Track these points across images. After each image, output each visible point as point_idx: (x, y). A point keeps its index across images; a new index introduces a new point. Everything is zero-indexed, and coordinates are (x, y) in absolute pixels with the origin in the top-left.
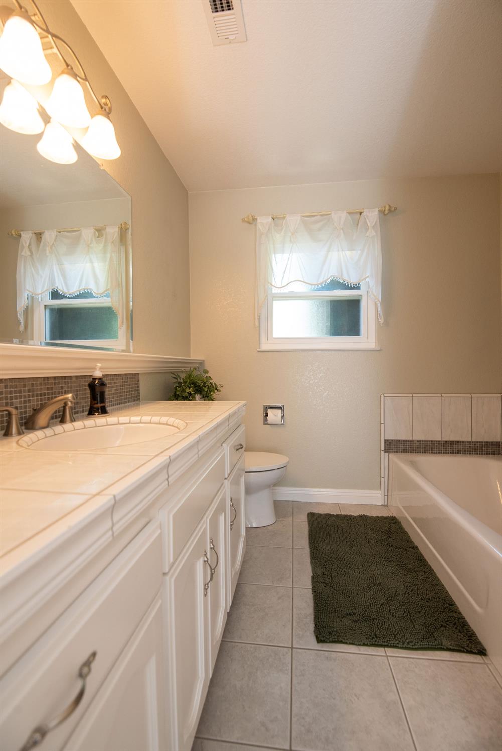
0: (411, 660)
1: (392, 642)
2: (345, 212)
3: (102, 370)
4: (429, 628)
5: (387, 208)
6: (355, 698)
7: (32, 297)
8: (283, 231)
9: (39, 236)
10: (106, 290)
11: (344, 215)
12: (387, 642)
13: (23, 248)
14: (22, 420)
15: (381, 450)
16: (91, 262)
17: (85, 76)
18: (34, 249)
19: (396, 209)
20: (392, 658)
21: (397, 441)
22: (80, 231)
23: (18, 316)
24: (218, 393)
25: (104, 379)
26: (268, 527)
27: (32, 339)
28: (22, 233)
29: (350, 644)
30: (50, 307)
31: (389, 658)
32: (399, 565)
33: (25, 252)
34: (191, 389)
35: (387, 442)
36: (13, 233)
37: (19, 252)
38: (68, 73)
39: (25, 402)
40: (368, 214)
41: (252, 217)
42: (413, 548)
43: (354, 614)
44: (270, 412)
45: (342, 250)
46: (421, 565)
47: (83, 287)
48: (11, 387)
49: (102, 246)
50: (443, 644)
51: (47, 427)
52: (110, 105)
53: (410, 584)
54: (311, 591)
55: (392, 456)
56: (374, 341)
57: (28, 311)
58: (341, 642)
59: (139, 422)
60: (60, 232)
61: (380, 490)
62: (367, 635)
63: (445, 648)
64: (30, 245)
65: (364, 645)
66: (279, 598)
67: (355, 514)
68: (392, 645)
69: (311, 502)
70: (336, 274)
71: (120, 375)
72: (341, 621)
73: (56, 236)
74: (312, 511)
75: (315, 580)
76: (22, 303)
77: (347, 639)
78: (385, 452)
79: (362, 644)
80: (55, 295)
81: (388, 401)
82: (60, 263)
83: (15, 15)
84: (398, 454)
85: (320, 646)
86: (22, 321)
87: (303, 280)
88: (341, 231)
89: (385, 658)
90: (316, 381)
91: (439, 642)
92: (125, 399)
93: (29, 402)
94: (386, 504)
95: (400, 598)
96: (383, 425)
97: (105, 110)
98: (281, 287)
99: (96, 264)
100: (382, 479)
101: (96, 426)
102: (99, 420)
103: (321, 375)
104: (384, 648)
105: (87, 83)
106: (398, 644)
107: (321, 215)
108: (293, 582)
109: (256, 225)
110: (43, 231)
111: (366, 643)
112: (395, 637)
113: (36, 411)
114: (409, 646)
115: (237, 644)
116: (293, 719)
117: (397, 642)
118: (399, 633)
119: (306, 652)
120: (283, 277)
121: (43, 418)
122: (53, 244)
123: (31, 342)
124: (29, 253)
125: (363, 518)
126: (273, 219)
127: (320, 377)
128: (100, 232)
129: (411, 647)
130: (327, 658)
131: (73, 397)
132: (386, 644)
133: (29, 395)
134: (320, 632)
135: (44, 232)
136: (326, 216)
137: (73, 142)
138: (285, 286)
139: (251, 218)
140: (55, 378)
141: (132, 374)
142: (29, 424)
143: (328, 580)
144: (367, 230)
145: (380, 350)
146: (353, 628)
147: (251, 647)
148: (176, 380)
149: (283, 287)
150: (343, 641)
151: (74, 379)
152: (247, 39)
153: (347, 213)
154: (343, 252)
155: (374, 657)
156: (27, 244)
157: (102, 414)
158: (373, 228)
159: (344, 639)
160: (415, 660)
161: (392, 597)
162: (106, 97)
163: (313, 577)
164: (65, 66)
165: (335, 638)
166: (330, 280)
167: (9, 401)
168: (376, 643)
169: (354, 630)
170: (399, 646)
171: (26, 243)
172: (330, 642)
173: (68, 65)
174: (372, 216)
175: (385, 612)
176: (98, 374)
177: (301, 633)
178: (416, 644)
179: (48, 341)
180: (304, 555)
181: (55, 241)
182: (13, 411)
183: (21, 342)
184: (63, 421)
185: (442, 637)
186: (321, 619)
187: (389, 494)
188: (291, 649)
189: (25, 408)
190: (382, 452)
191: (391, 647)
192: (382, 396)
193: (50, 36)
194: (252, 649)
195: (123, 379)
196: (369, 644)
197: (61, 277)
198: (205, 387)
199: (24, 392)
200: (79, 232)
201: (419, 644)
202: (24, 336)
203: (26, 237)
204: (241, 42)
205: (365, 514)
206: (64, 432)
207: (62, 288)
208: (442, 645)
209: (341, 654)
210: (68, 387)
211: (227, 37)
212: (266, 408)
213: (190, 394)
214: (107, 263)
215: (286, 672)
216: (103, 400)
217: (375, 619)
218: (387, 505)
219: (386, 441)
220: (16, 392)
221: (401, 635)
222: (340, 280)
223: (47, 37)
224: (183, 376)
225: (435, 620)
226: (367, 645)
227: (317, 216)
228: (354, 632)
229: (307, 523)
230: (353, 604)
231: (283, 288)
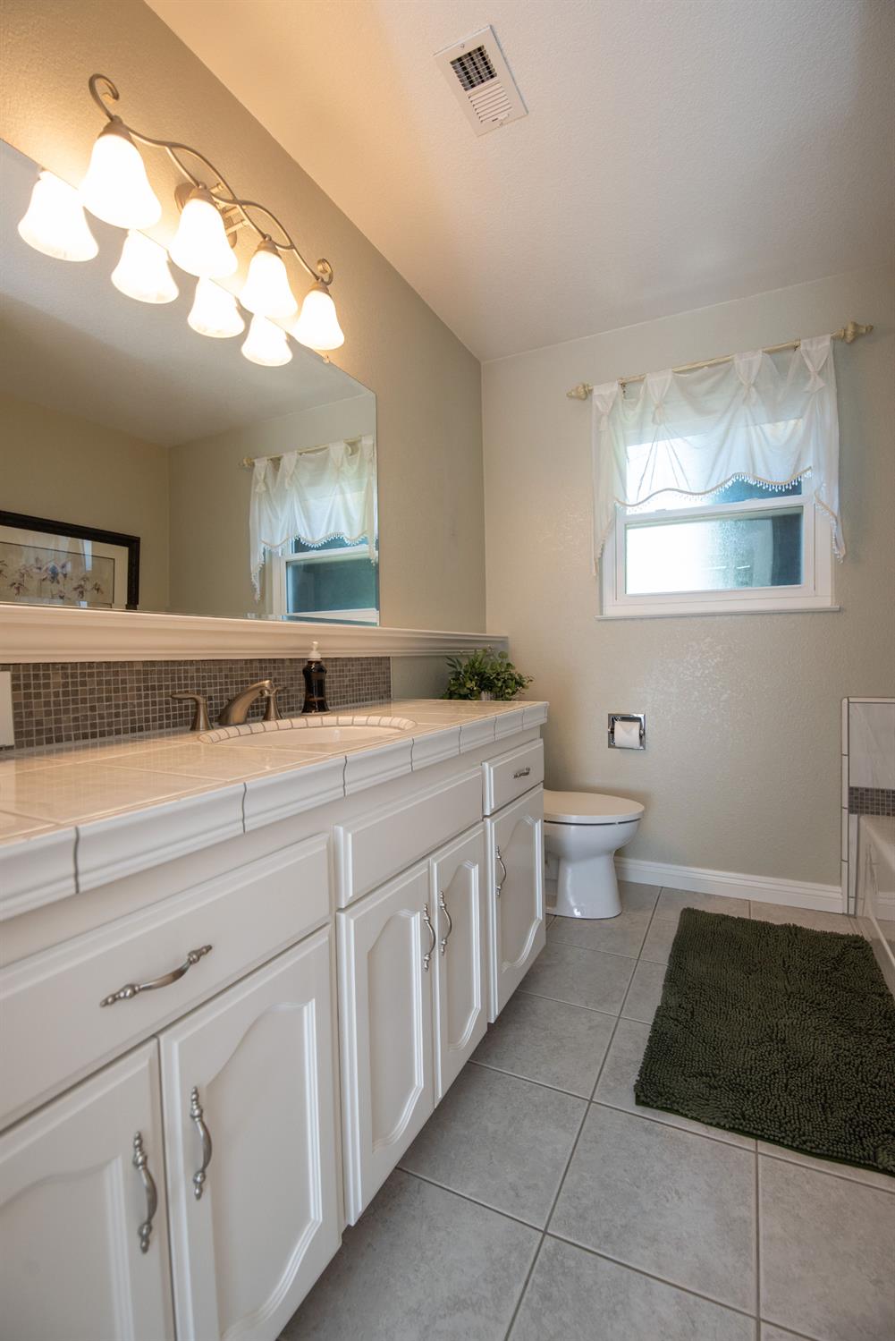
0: (804, 1170)
1: (772, 1132)
2: (760, 351)
3: (322, 651)
4: (857, 1129)
5: (850, 330)
6: (674, 1195)
7: (270, 553)
8: (640, 404)
9: (276, 462)
10: (362, 534)
11: (758, 358)
12: (762, 1131)
13: (257, 482)
14: (212, 714)
15: (842, 808)
16: (343, 492)
17: (291, 241)
18: (270, 481)
19: (871, 329)
20: (764, 1157)
21: (877, 791)
22: (325, 448)
23: (253, 579)
24: (523, 691)
25: (323, 663)
26: (603, 922)
27: (271, 613)
28: (255, 461)
29: (692, 1118)
30: (294, 564)
31: (760, 1156)
32: (838, 1018)
33: (260, 488)
34: (474, 682)
35: (854, 791)
36: (245, 462)
37: (253, 486)
38: (265, 248)
39: (221, 690)
40: (808, 348)
41: (584, 387)
42: (881, 995)
43: (715, 1076)
44: (618, 725)
45: (756, 425)
46: (886, 1026)
47: (332, 531)
48: (204, 670)
49: (355, 467)
50: (879, 1160)
51: (245, 722)
52: (329, 270)
53: (847, 1053)
54: (649, 1028)
55: (865, 820)
56: (830, 594)
57: (265, 571)
58: (677, 1112)
59: (364, 723)
60: (301, 454)
61: (841, 885)
62: (728, 1111)
63: (880, 1167)
64: (265, 478)
65: (718, 1126)
66: (590, 1028)
67: (776, 923)
68: (772, 1137)
69: (695, 893)
70: (744, 471)
71: (358, 659)
72: (686, 1081)
73: (298, 461)
74: (691, 907)
75: (661, 1013)
76: (256, 561)
77: (688, 1110)
78: (851, 811)
79: (714, 1123)
80: (300, 546)
81: (857, 711)
82: (303, 500)
83: (192, 198)
84: (880, 817)
85: (639, 1110)
86: (258, 586)
87: (676, 488)
88: (753, 389)
89: (754, 1155)
90: (707, 672)
91: (869, 1155)
92: (366, 694)
93: (227, 690)
94: (852, 912)
95: (817, 1070)
96: (847, 757)
97: (322, 280)
98: (637, 505)
99: (348, 496)
100: (845, 865)
101: (308, 727)
102: (314, 719)
103: (715, 661)
104: (756, 1139)
105: (294, 250)
106: (783, 1138)
107: (710, 366)
108: (622, 1010)
109: (591, 401)
110: (280, 455)
111: (722, 1124)
112: (781, 1126)
113: (232, 701)
114: (805, 1147)
115: (504, 1075)
116: (561, 1194)
117: (783, 1134)
118: (793, 1122)
119: (611, 1112)
120: (640, 487)
121: (238, 711)
122: (294, 472)
123: (270, 616)
124: (264, 489)
125: (793, 931)
126: (623, 385)
127: (713, 664)
128: (353, 446)
129: (808, 1149)
130: (646, 1130)
131: (270, 684)
132: (759, 1133)
133: (226, 682)
134: (643, 1088)
135: (282, 457)
136: (721, 367)
137: (286, 338)
138: (643, 502)
139: (581, 390)
140: (260, 660)
141: (378, 658)
142: (222, 719)
143: (683, 1016)
144: (807, 378)
145: (840, 611)
146: (706, 1097)
147: (525, 1085)
148: (454, 669)
149: (640, 503)
150: (681, 1111)
151: (287, 663)
152: (527, 112)
153: (766, 352)
154: (758, 427)
155: (731, 1147)
156: (262, 477)
157: (319, 711)
158: (820, 373)
159: (683, 1109)
160: (810, 1171)
161: (799, 1066)
162: (324, 261)
163: (659, 1009)
164: (262, 239)
165: (667, 1104)
166: (730, 483)
167: (201, 689)
168: (741, 1127)
169: (706, 1100)
170: (785, 1142)
171: (260, 475)
172: (657, 1108)
173: (264, 236)
174: (819, 350)
175: (776, 1085)
176: (315, 656)
177: (612, 1084)
178: (820, 1146)
179: (291, 614)
180: (655, 974)
181: (296, 467)
182: (201, 700)
183: (259, 617)
184: (266, 718)
185: (880, 1149)
186: (651, 1070)
187: (860, 896)
188: (587, 1102)
189: (222, 698)
190: (845, 812)
191: (768, 1140)
192: (845, 701)
193: (238, 206)
194: (525, 1088)
195: (362, 665)
196: (727, 1126)
197: (304, 520)
198: (499, 680)
199: (221, 678)
200: (324, 452)
201: (825, 1148)
202: (260, 608)
203: (261, 465)
204: (519, 118)
205: (798, 925)
206: (265, 731)
207: (306, 537)
208: (875, 1161)
209: (671, 1129)
210: (279, 674)
211: (493, 118)
212: (613, 719)
213: (472, 690)
214: (363, 492)
215: (571, 1130)
216: (321, 692)
217: (752, 1091)
218: (855, 916)
219: (852, 790)
220: (209, 678)
221: (794, 1126)
222: (752, 482)
223: (235, 207)
224: (465, 662)
225: (878, 1120)
226: (723, 1127)
227: (703, 367)
228: (703, 1102)
229: (677, 926)
230: (718, 1061)
231: (640, 506)
